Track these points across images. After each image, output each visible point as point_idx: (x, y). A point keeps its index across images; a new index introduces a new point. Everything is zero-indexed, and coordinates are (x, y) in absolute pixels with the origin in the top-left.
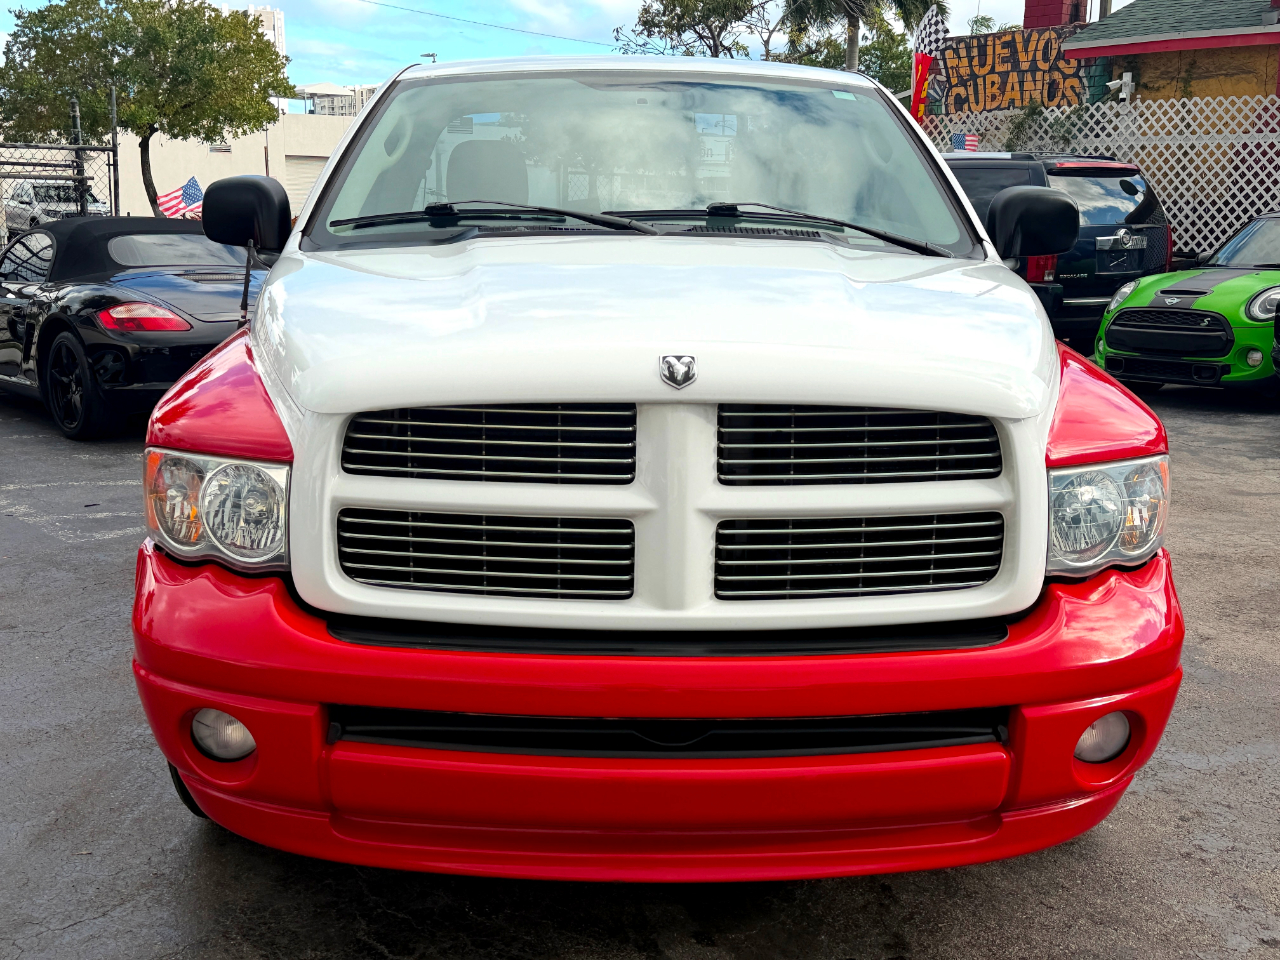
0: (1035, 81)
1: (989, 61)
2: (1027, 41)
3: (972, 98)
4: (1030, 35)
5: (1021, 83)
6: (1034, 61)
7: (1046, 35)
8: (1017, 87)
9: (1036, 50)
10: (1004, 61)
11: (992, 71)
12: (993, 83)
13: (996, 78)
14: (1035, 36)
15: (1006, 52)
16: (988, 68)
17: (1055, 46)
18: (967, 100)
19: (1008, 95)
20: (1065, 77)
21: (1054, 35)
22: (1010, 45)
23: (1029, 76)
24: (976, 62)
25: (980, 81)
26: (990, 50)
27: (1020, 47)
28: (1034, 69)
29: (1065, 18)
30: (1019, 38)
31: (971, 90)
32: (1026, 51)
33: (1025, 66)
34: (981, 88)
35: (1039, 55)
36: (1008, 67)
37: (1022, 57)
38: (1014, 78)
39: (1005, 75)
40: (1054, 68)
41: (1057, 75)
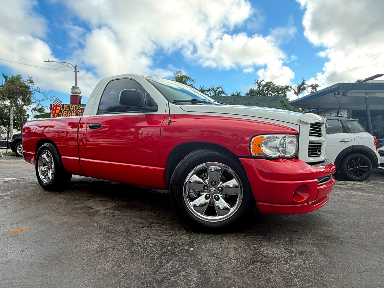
0: (74, 113)
2: (72, 106)
4: (72, 105)
5: (71, 113)
6: (73, 109)
7: (75, 105)
8: (70, 113)
9: (74, 107)
10: (67, 109)
11: (65, 110)
12: (65, 112)
13: (66, 112)
14: (73, 105)
15: (68, 107)
16: (64, 110)
17: (77, 107)
18: (60, 115)
19: (69, 114)
20: (79, 112)
21: (77, 105)
22: (69, 106)
23: (72, 112)
24: (62, 108)
25: (63, 112)
26: (64, 107)
27: (70, 107)
28: (73, 111)
29: (78, 103)
30: (70, 105)
31: (61, 113)
32: (72, 108)
33: (72, 110)
35: (74, 108)
36: (68, 110)
37: (71, 108)
38: (69, 112)
39: (68, 111)
40: (77, 111)
41: (78, 112)
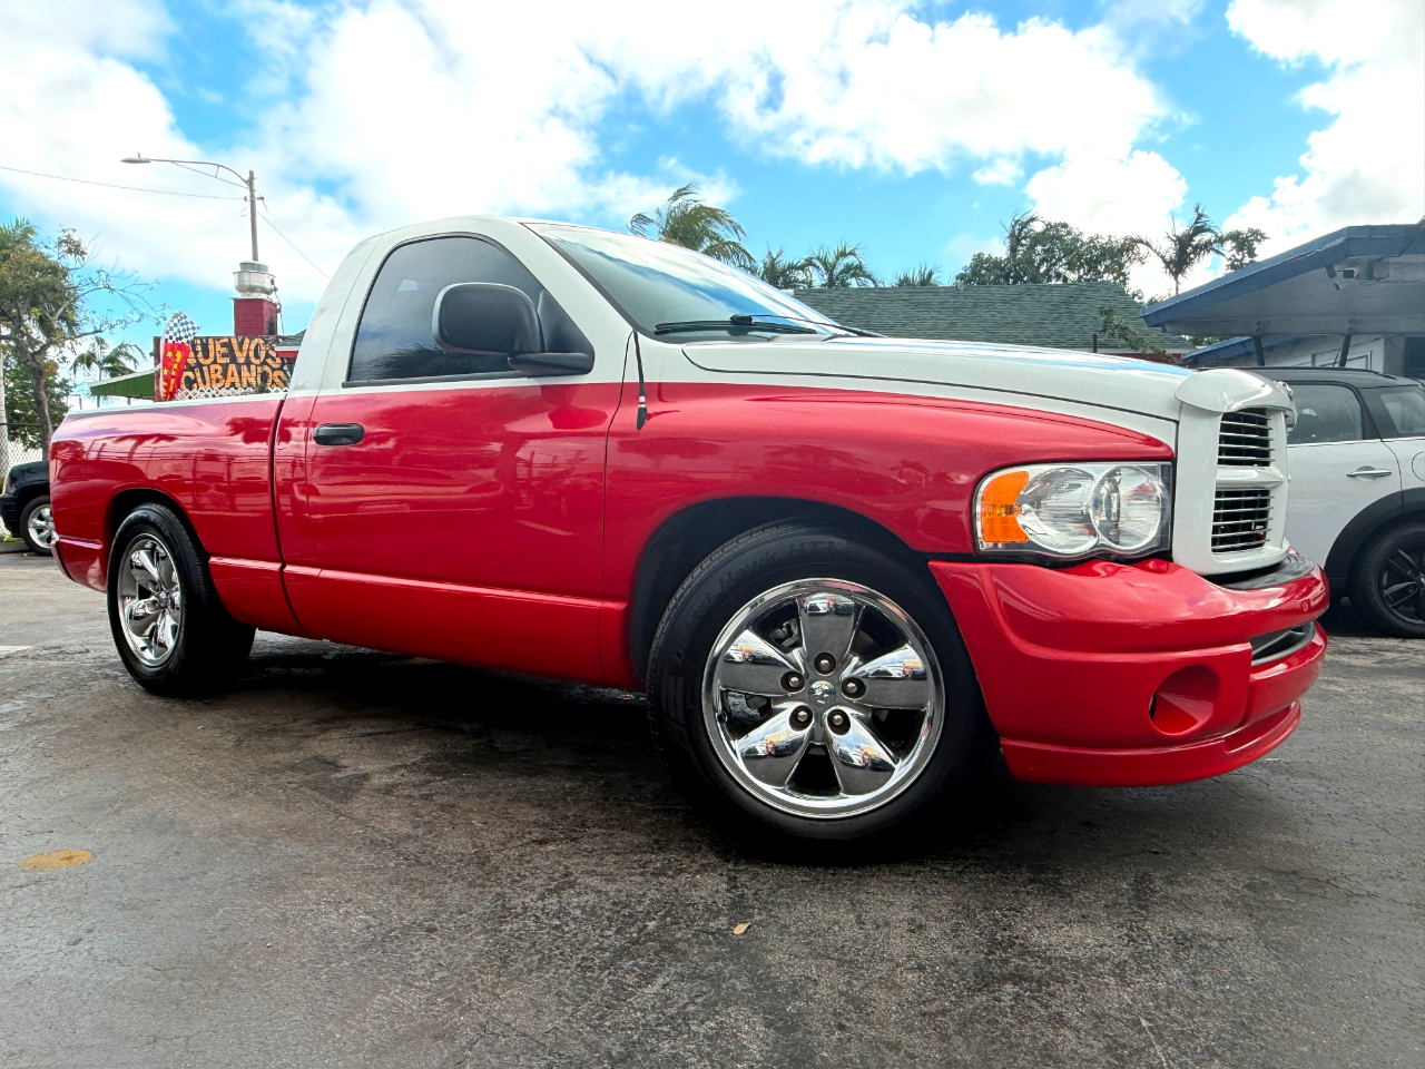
0: (249, 370)
1: (212, 354)
2: (241, 344)
3: (199, 380)
4: (243, 340)
5: (240, 373)
6: (248, 357)
7: (256, 341)
8: (236, 374)
9: (249, 350)
10: (224, 356)
11: (215, 362)
12: (216, 371)
13: (220, 368)
14: (247, 340)
15: (224, 350)
16: (211, 360)
17: (263, 348)
18: (195, 381)
19: (230, 380)
20: (273, 370)
21: (261, 341)
22: (228, 345)
23: (244, 368)
24: (200, 355)
25: (205, 368)
26: (211, 347)
27: (236, 347)
28: (248, 363)
29: (266, 331)
30: (234, 342)
31: (198, 374)
32: (241, 350)
33: (241, 360)
34: (206, 374)
35: (252, 354)
36: (227, 360)
37: (238, 354)
38: (232, 367)
39: (225, 367)
40: (264, 363)
41: (266, 368)
